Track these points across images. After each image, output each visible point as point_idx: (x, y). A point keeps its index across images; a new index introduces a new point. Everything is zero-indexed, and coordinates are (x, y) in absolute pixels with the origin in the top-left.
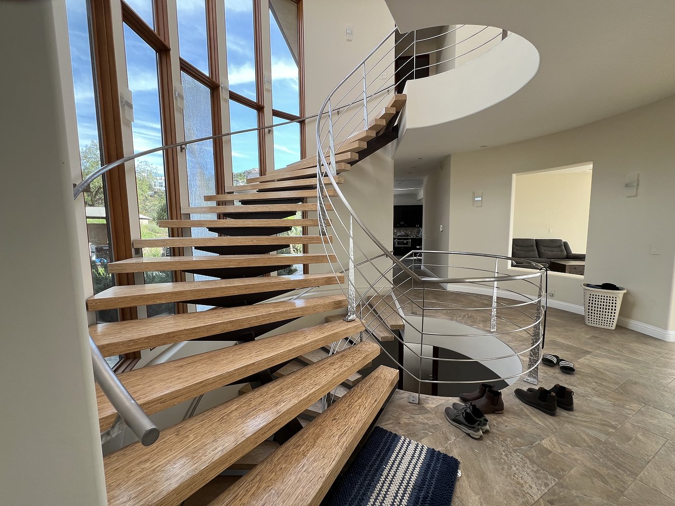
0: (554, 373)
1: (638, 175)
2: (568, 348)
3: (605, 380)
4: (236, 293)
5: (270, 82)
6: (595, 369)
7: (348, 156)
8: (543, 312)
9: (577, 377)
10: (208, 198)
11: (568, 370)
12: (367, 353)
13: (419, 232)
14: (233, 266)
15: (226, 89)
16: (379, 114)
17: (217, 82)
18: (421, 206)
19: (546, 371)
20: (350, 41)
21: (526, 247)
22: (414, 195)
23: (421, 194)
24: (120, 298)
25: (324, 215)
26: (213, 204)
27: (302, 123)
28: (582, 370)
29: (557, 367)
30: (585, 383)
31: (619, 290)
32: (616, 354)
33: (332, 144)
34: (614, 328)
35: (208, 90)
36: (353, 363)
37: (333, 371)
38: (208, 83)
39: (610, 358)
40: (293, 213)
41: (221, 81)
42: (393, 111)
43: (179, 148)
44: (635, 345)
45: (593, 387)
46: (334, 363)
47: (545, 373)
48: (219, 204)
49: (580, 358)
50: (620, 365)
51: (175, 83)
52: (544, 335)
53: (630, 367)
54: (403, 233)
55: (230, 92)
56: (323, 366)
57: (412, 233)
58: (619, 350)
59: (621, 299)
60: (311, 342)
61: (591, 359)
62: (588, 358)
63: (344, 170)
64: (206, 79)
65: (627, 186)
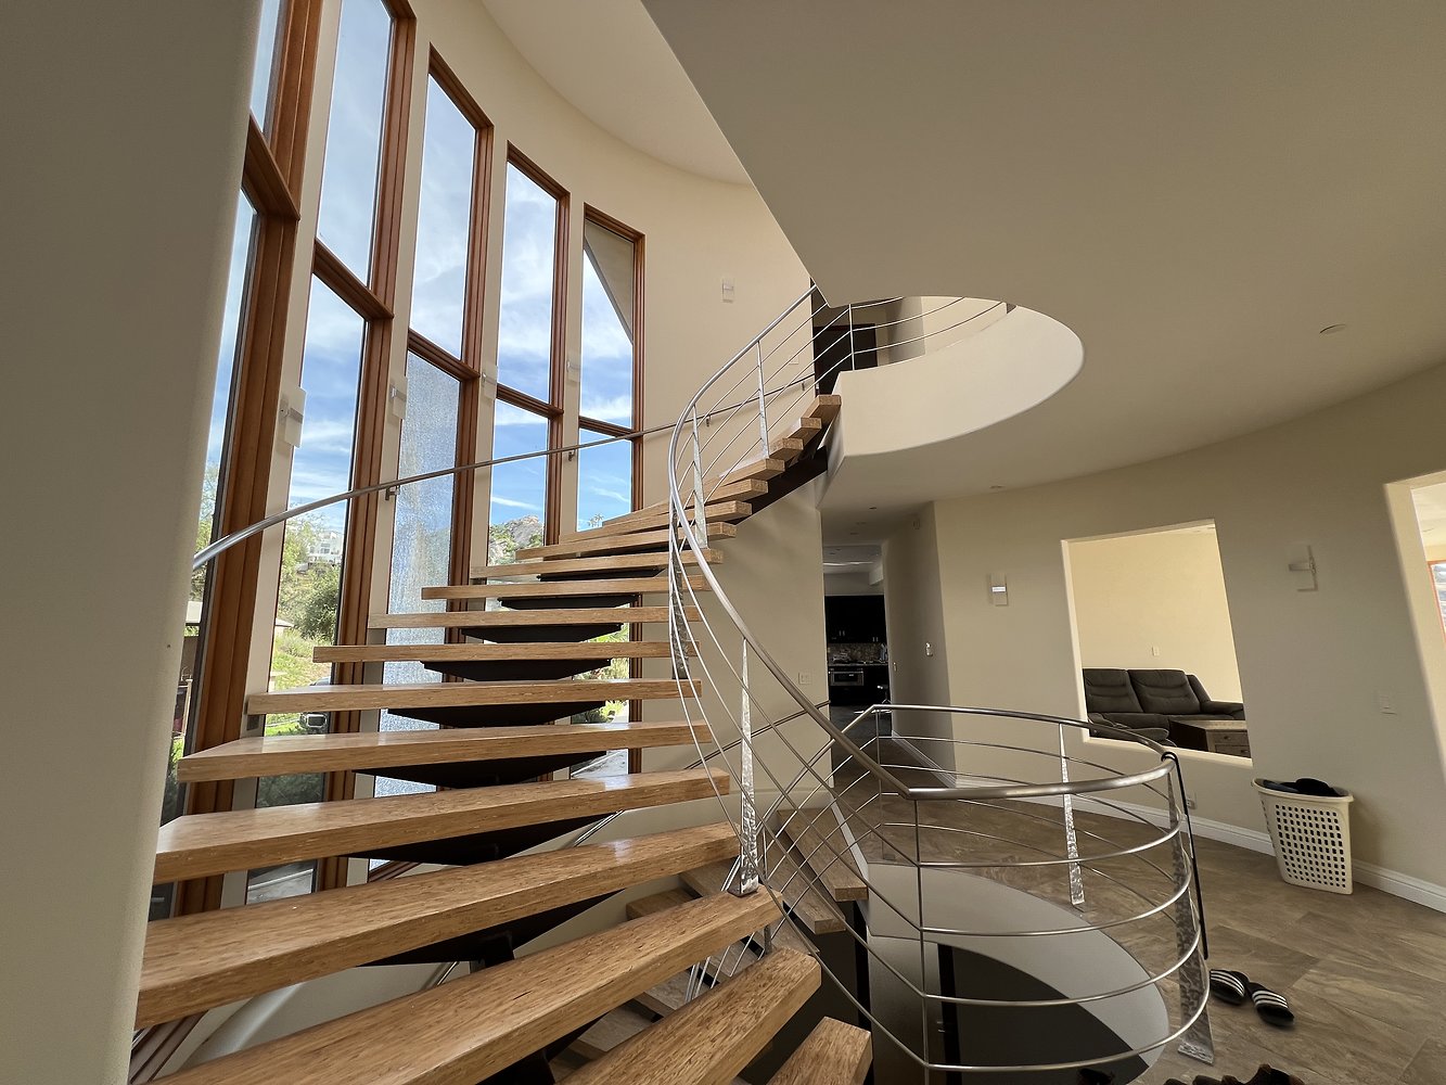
0: (1247, 1026)
1: (1309, 548)
2: (1261, 950)
3: (1373, 1044)
4: (478, 828)
5: (577, 368)
6: (1342, 1013)
7: (731, 508)
8: (1189, 863)
9: (1302, 1037)
10: (430, 594)
11: (1277, 1017)
12: (792, 986)
13: (878, 653)
14: (475, 756)
15: (492, 381)
16: (789, 430)
17: (476, 369)
18: (881, 598)
19: (1226, 1019)
20: (731, 301)
21: (1112, 686)
22: (863, 575)
23: (879, 573)
24: (191, 852)
25: (683, 634)
26: (440, 606)
27: (637, 441)
28: (1311, 1015)
29: (1248, 1005)
30: (1328, 1057)
31: (1338, 796)
32: (1375, 964)
33: (698, 486)
34: (1348, 890)
35: (456, 383)
36: (757, 1018)
37: (708, 1048)
38: (457, 371)
39: (1368, 978)
40: (614, 627)
41: (484, 368)
42: (817, 424)
43: (382, 493)
44: (1411, 939)
45: (1351, 1066)
46: (709, 1019)
47: (1226, 1026)
48: (451, 607)
49: (1296, 978)
50: (1395, 996)
51: (393, 374)
52: (1202, 922)
53: (1418, 1004)
54: (845, 655)
55: (499, 385)
56: (682, 1032)
57: (864, 656)
58: (1377, 952)
59: (1347, 817)
60: (654, 961)
61: (1322, 980)
62: (1315, 978)
63: (723, 537)
64: (456, 364)
65: (1292, 568)
